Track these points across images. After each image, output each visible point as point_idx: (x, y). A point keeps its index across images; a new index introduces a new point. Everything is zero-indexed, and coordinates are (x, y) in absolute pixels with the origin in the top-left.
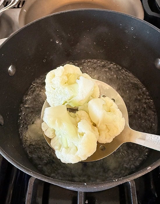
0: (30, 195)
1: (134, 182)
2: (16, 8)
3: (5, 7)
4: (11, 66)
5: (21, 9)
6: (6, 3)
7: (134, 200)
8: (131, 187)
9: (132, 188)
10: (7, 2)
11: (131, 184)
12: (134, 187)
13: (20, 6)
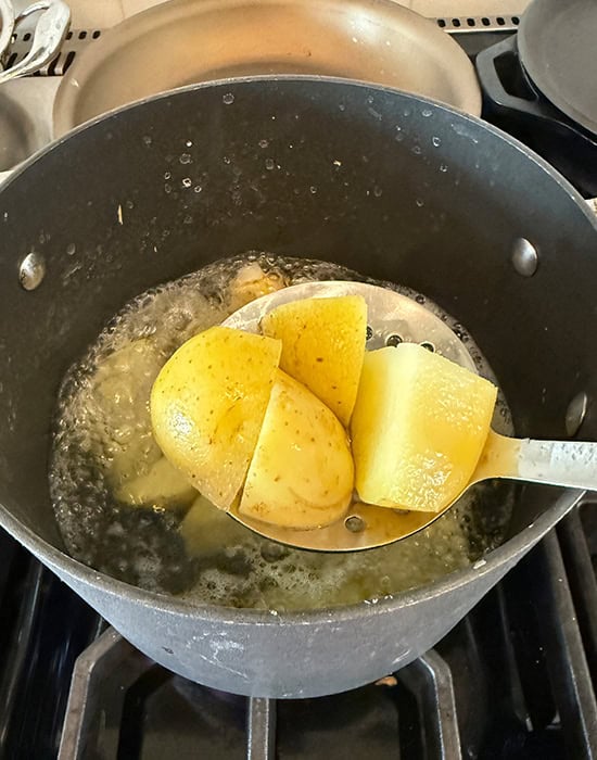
0: (75, 715)
1: (449, 671)
2: (45, 76)
3: (5, 70)
4: (30, 256)
5: (61, 78)
6: (8, 58)
7: (449, 731)
8: (436, 689)
9: (442, 690)
10: (15, 55)
11: (437, 677)
12: (448, 689)
13: (59, 69)
